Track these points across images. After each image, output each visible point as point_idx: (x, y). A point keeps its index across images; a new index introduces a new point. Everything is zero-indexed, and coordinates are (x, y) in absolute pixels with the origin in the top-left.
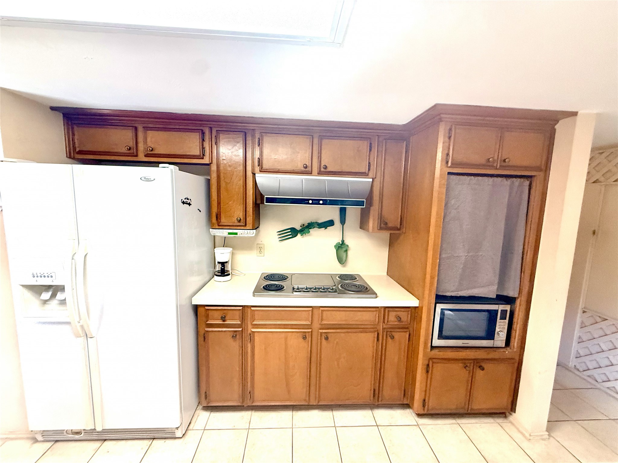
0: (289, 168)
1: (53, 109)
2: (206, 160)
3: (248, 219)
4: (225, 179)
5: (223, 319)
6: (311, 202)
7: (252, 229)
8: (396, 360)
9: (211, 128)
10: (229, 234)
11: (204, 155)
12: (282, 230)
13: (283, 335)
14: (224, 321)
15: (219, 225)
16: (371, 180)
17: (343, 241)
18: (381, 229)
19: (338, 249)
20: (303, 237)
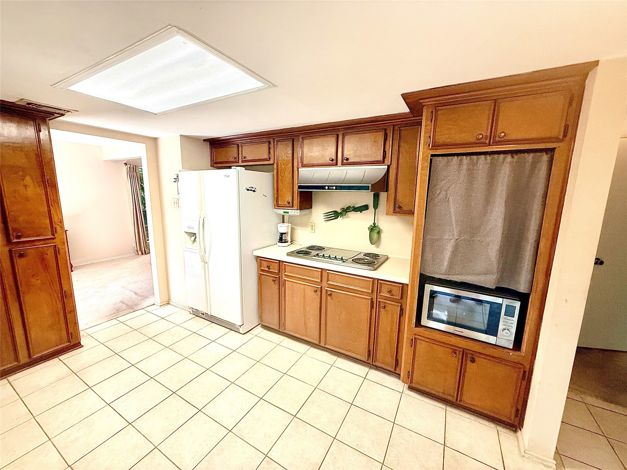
0: (321, 162)
1: (204, 140)
2: (271, 162)
3: (294, 202)
4: (281, 174)
5: (268, 267)
6: (327, 188)
7: (297, 209)
8: (389, 329)
9: (274, 139)
10: (284, 212)
11: (270, 158)
12: (327, 212)
13: (303, 286)
14: (269, 269)
15: (278, 206)
16: (386, 167)
17: (374, 224)
18: (395, 212)
19: (371, 231)
20: (343, 219)
